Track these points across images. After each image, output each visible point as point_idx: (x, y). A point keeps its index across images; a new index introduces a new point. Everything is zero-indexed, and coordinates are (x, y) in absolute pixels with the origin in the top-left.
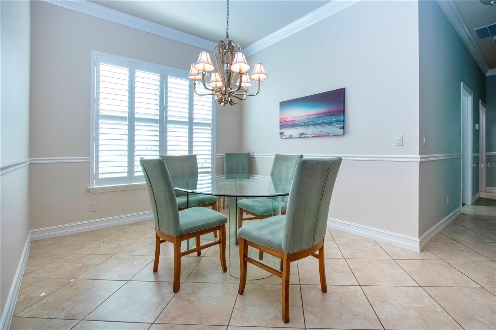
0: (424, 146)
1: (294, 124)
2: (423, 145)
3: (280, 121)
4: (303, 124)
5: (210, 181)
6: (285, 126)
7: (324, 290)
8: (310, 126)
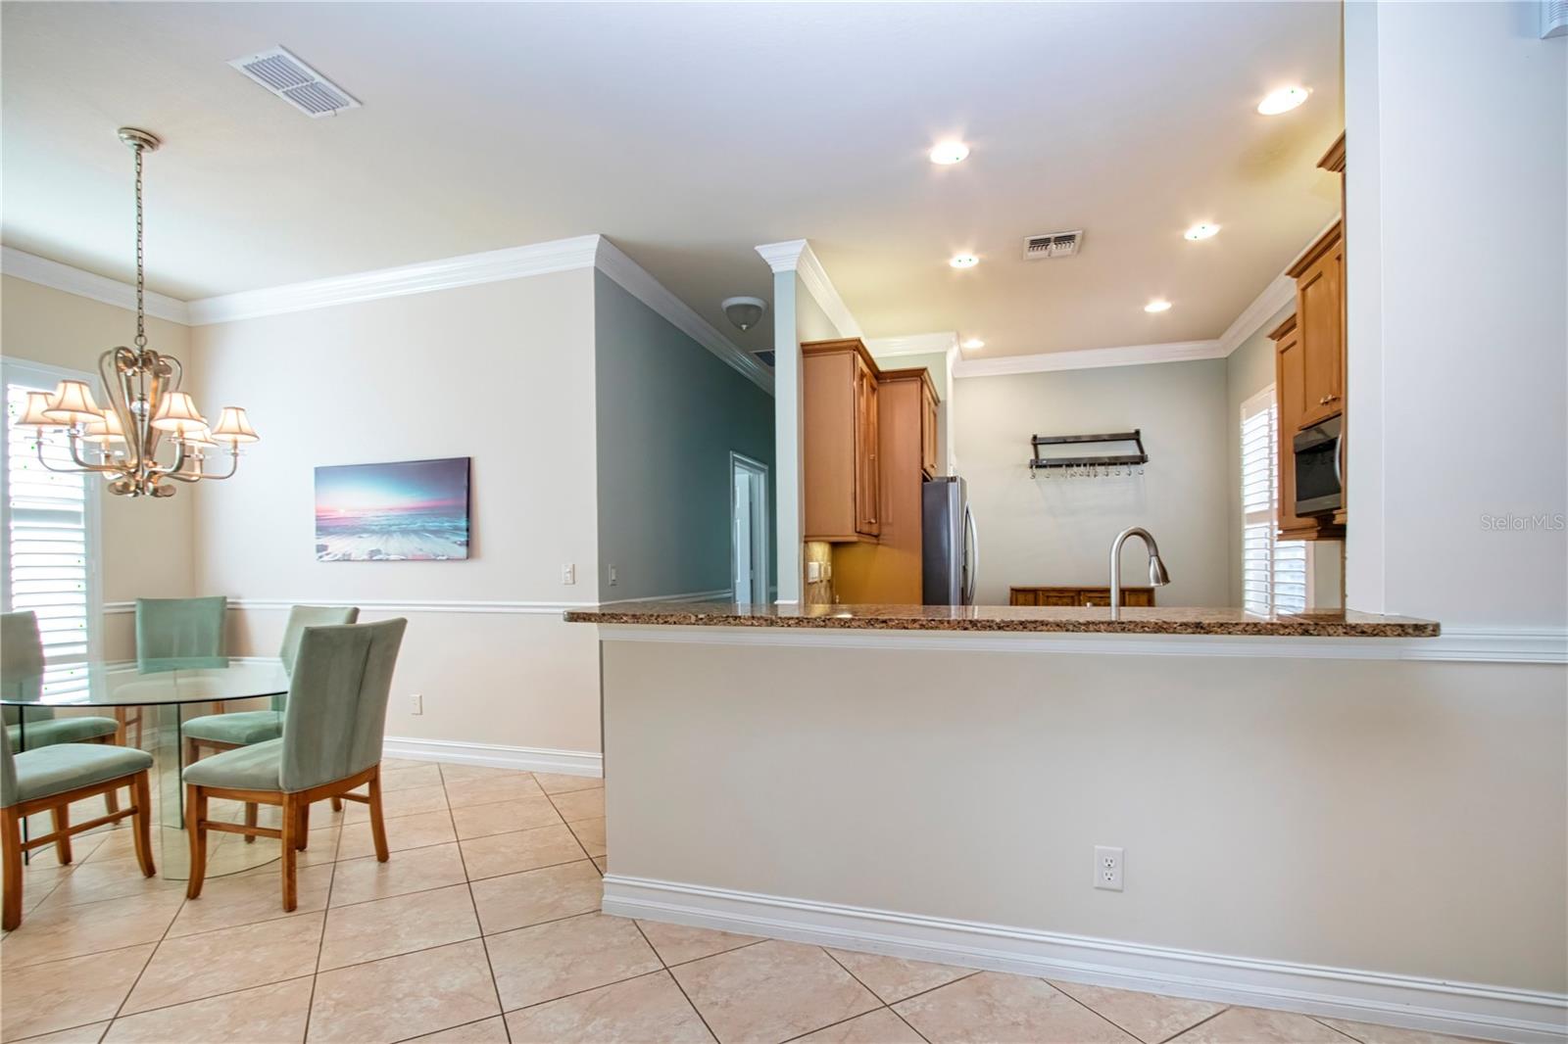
0: (612, 585)
1: (353, 527)
2: (610, 583)
3: (317, 516)
4: (377, 528)
5: (86, 682)
6: (331, 530)
7: (383, 856)
8: (395, 535)
